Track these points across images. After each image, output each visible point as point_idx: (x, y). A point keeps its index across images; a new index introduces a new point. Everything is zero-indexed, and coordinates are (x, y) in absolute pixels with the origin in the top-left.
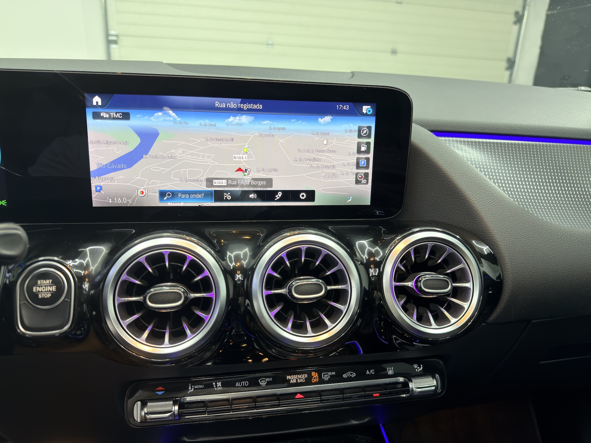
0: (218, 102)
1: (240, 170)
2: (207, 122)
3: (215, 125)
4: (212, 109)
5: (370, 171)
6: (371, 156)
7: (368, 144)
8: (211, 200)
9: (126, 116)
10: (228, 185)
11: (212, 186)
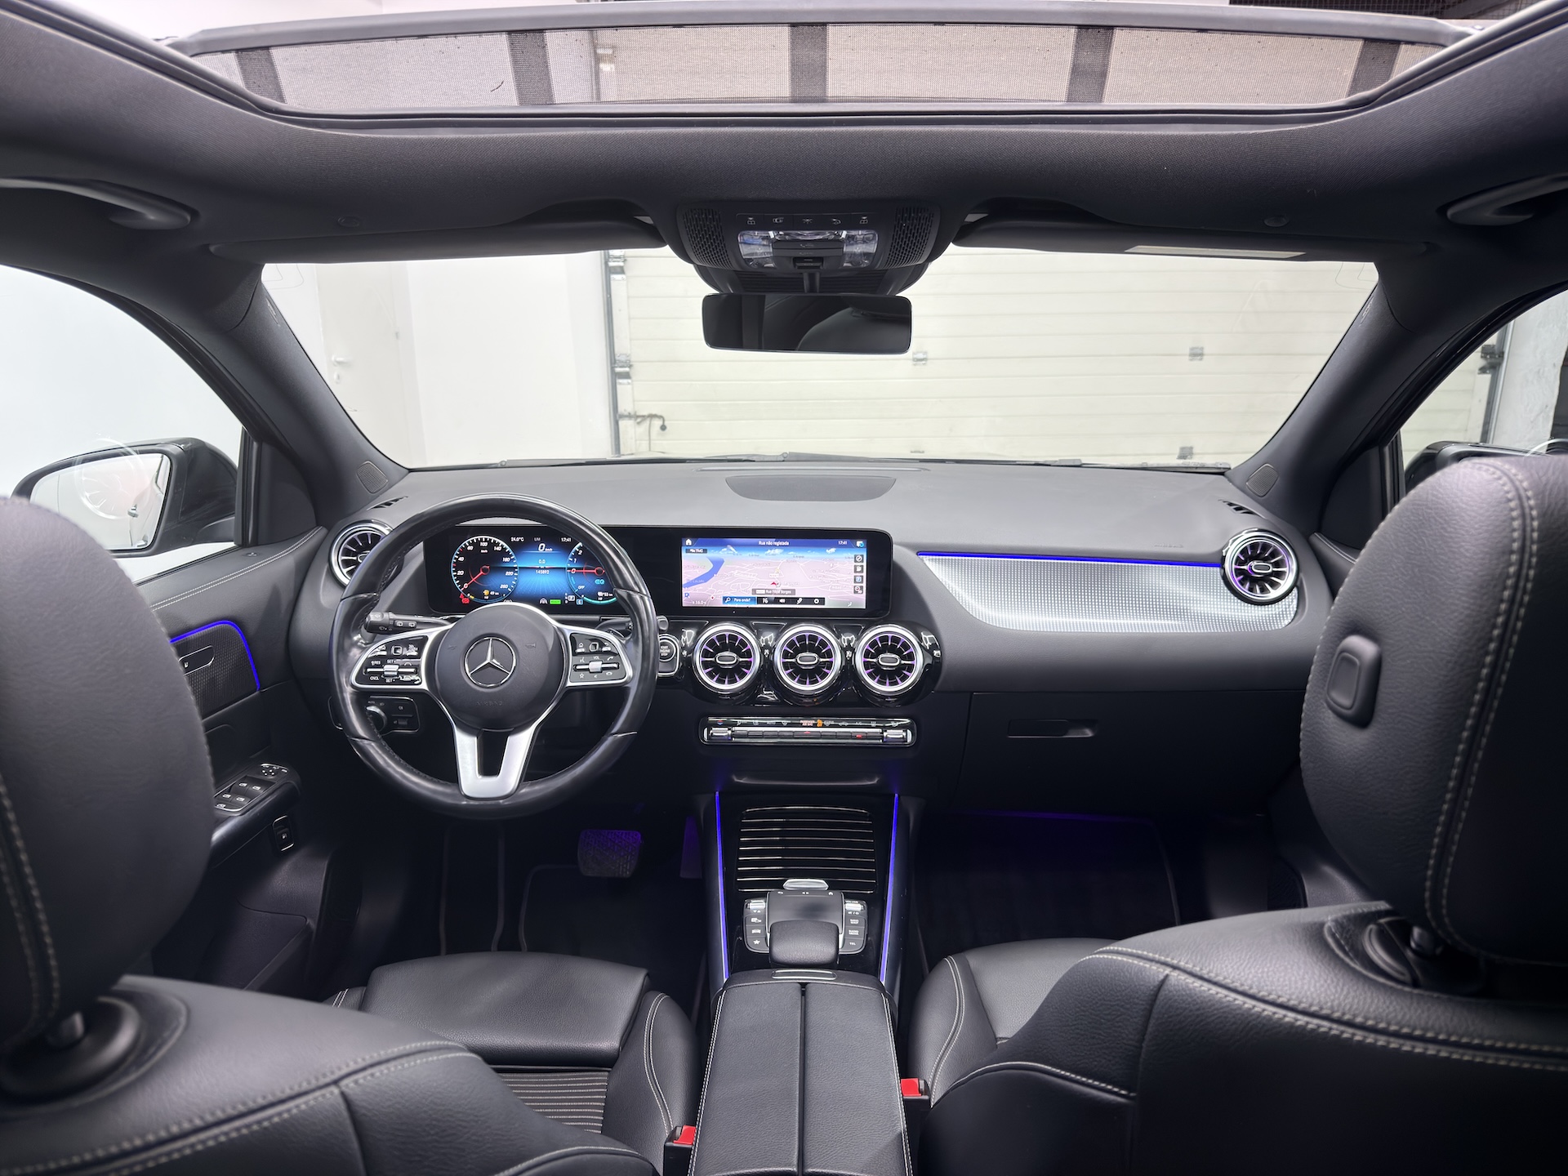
0: (761, 542)
1: (774, 583)
2: (754, 553)
3: (759, 556)
4: (757, 545)
5: (864, 585)
6: (864, 574)
7: (862, 566)
8: (755, 603)
9: (705, 551)
10: (766, 594)
11: (756, 594)
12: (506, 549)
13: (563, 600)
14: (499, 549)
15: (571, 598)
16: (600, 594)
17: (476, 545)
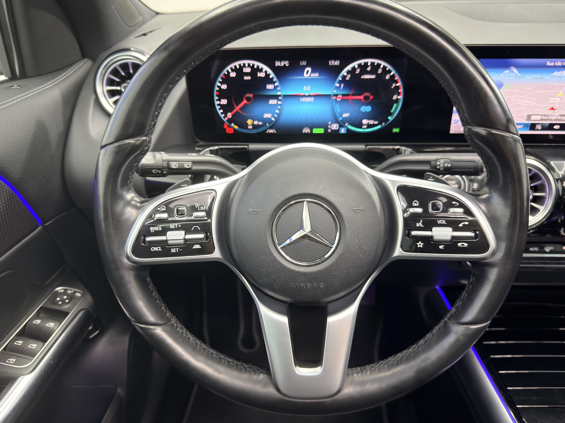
0: (549, 62)
1: (552, 109)
2: (538, 76)
3: (542, 78)
4: (544, 66)
8: (527, 129)
10: (542, 120)
11: (530, 120)
12: (269, 75)
13: (326, 129)
14: (261, 75)
15: (335, 127)
16: (365, 121)
17: (239, 71)
